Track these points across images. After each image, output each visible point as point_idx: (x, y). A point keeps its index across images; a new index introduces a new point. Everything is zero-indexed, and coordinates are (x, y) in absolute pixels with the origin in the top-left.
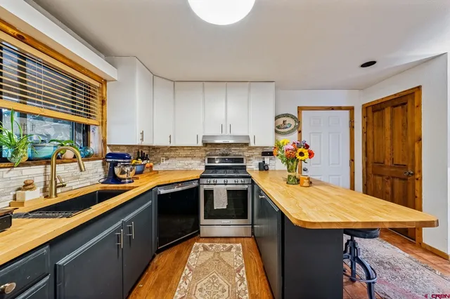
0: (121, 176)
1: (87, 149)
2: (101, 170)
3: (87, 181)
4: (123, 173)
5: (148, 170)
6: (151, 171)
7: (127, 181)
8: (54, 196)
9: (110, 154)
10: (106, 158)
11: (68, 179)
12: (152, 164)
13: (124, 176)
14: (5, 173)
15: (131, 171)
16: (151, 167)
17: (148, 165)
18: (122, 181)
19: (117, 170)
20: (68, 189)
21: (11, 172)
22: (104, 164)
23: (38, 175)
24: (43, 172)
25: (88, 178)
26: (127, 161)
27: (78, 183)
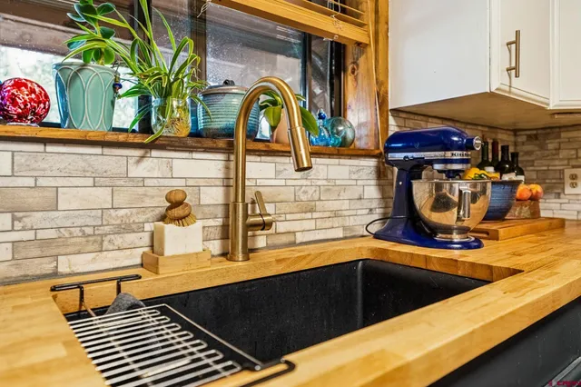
0: (436, 218)
1: (340, 123)
2: (372, 192)
3: (336, 222)
4: (441, 203)
5: (526, 211)
6: (535, 214)
7: (456, 238)
8: (240, 257)
9: (396, 137)
10: (388, 149)
11: (284, 207)
12: (537, 188)
13: (448, 218)
14: (131, 161)
15: (474, 198)
16: (534, 199)
17: (523, 190)
18: (440, 237)
19: (422, 193)
20: (285, 239)
21: (147, 163)
22: (380, 174)
23: (209, 183)
24: (221, 175)
25: (336, 214)
26: (458, 155)
27: (311, 224)
